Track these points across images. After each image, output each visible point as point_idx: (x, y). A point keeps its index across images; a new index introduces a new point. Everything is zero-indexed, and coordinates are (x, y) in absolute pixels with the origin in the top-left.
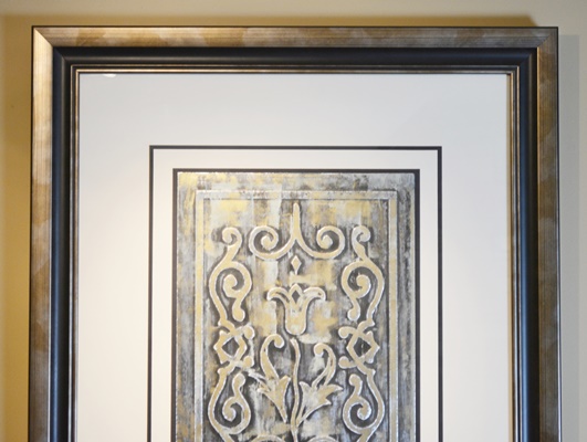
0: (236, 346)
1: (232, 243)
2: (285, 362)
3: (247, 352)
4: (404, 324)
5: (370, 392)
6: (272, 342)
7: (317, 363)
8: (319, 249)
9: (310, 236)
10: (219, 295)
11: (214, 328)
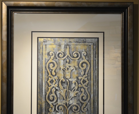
0: (53, 81)
1: (52, 56)
2: (65, 85)
3: (56, 83)
4: (95, 76)
5: (86, 93)
6: (62, 80)
7: (73, 85)
8: (74, 57)
9: (72, 54)
10: (49, 69)
11: (47, 77)
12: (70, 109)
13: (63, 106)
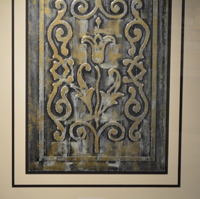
0: (63, 70)
1: (60, 10)
2: (92, 80)
3: (70, 74)
4: (161, 57)
5: (141, 97)
6: (84, 68)
7: (110, 80)
8: (112, 13)
9: (107, 5)
10: (53, 40)
11: (50, 59)
12: (102, 133)
13: (86, 127)
